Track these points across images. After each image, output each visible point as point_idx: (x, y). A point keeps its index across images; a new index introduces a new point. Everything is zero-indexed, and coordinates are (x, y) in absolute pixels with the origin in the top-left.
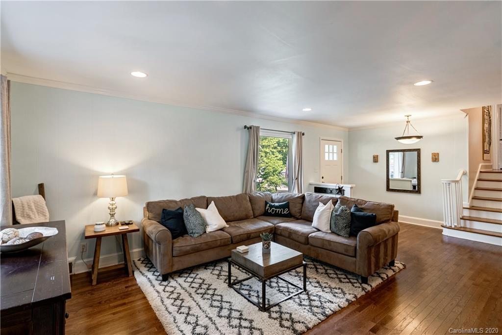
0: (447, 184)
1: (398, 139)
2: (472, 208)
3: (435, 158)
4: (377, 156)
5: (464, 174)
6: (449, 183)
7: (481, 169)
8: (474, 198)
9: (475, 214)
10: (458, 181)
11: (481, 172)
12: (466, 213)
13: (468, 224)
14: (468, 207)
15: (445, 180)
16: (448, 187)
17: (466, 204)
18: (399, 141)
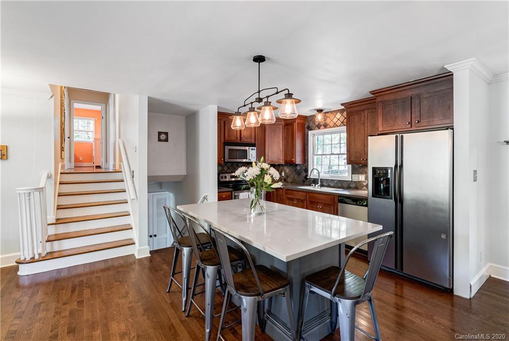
0: (27, 195)
2: (59, 222)
3: (2, 154)
5: (49, 177)
6: (30, 193)
7: (61, 170)
8: (59, 208)
9: (62, 229)
10: (43, 188)
11: (61, 173)
12: (52, 231)
13: (57, 246)
14: (54, 222)
15: (22, 189)
16: (27, 198)
17: (51, 218)
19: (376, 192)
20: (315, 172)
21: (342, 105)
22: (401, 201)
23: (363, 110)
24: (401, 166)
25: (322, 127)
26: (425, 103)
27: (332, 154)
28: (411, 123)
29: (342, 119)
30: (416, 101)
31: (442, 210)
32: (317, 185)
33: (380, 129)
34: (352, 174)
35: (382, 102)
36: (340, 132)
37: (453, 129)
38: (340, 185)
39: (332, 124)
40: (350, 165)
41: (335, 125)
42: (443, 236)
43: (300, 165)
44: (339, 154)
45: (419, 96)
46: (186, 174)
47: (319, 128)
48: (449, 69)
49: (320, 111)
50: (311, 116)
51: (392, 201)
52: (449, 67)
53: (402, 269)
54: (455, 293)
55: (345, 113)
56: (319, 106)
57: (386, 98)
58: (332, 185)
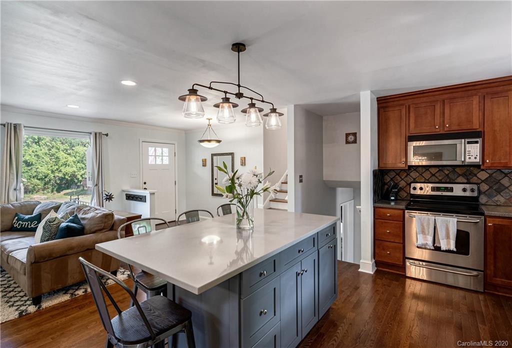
3: (243, 162)
4: (206, 160)
18: (202, 144)
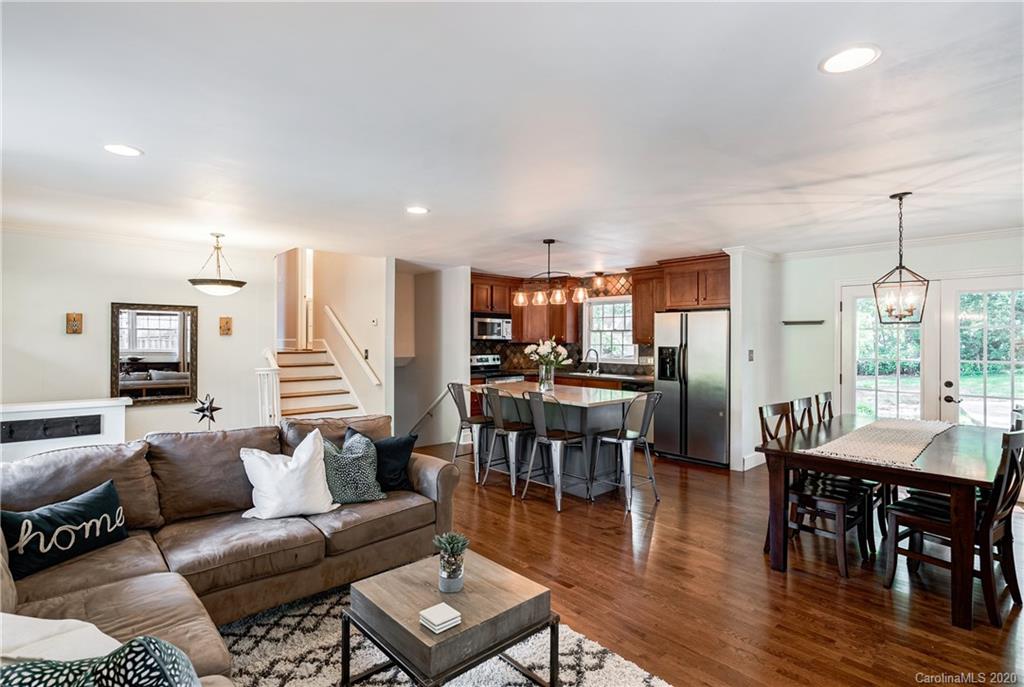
1: (194, 282)
3: (226, 328)
4: (81, 316)
15: (261, 370)
19: (662, 375)
20: (592, 354)
21: (627, 269)
22: (686, 383)
23: (652, 279)
24: (686, 345)
25: (602, 294)
26: (710, 280)
27: (615, 330)
28: (697, 300)
29: (627, 285)
30: (702, 277)
31: (720, 389)
32: (594, 372)
33: (668, 304)
34: (640, 355)
35: (670, 274)
36: (625, 302)
37: (729, 309)
38: (624, 371)
39: (614, 291)
40: (637, 346)
41: (618, 293)
42: (721, 414)
43: (570, 344)
44: (622, 331)
45: (705, 271)
46: (413, 355)
47: (597, 295)
48: (727, 252)
49: (599, 274)
50: (586, 278)
51: (678, 382)
52: (727, 251)
53: (686, 453)
54: (732, 469)
55: (630, 279)
56: (599, 269)
57: (674, 270)
58: (614, 370)
